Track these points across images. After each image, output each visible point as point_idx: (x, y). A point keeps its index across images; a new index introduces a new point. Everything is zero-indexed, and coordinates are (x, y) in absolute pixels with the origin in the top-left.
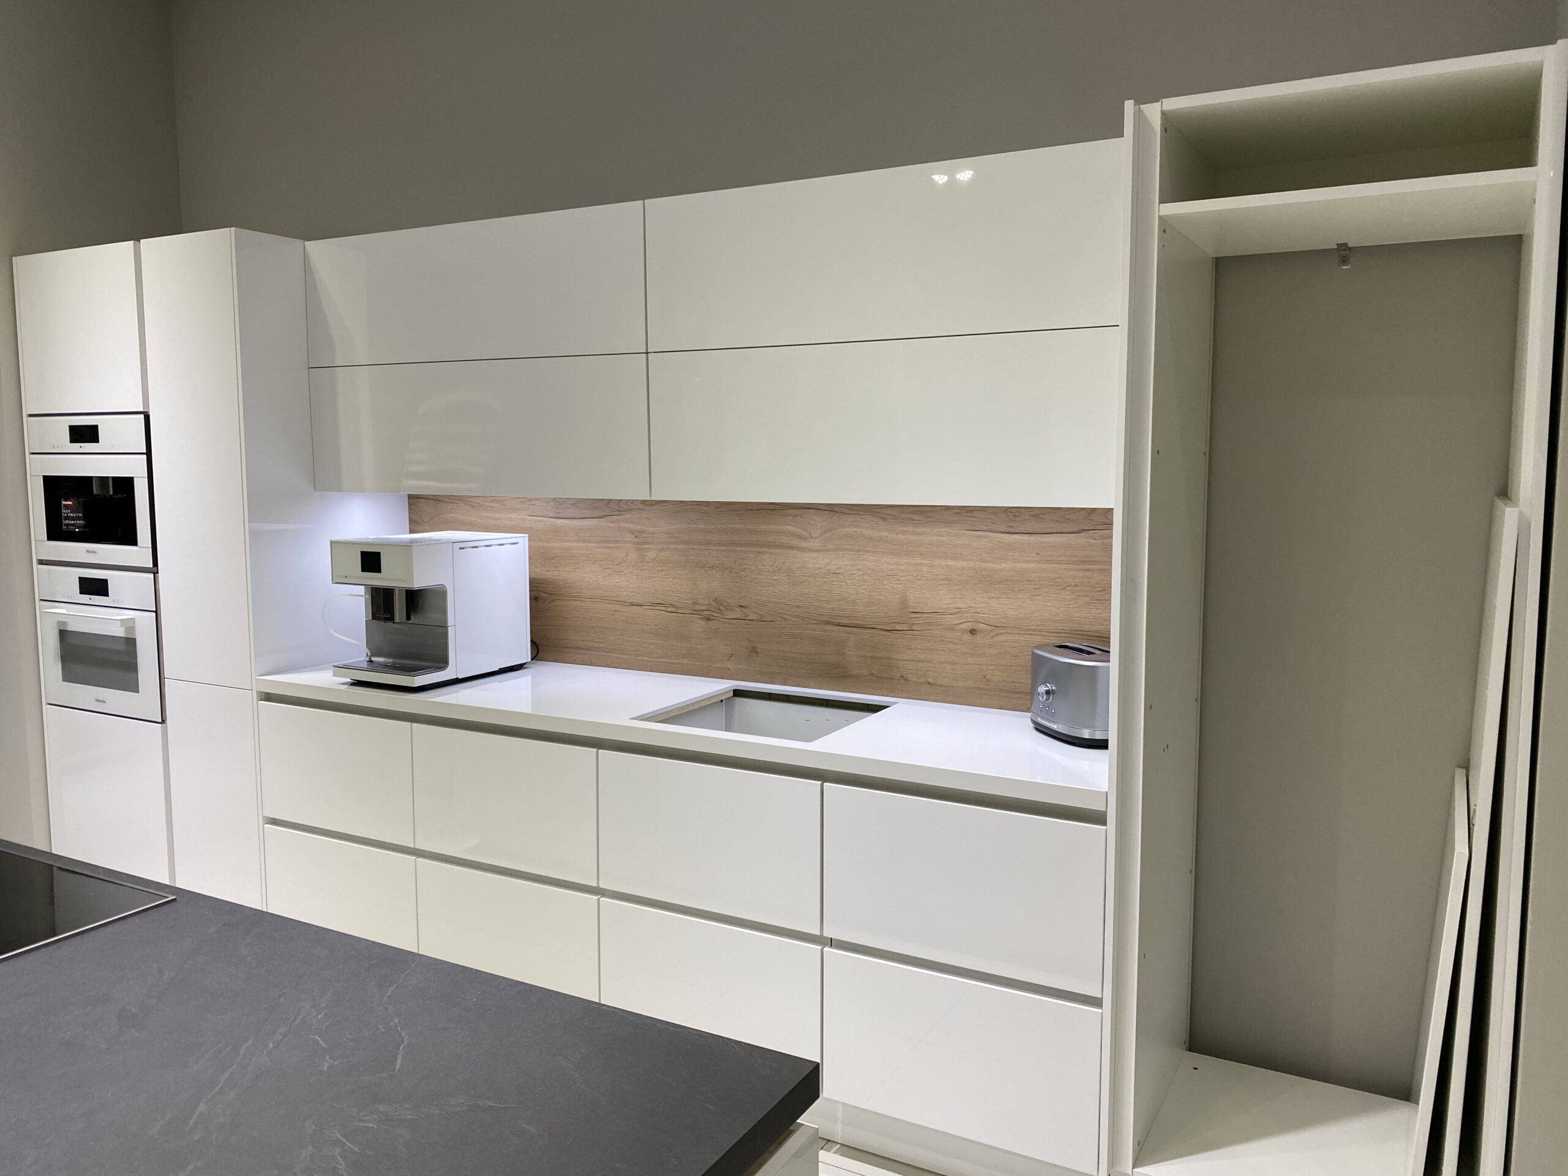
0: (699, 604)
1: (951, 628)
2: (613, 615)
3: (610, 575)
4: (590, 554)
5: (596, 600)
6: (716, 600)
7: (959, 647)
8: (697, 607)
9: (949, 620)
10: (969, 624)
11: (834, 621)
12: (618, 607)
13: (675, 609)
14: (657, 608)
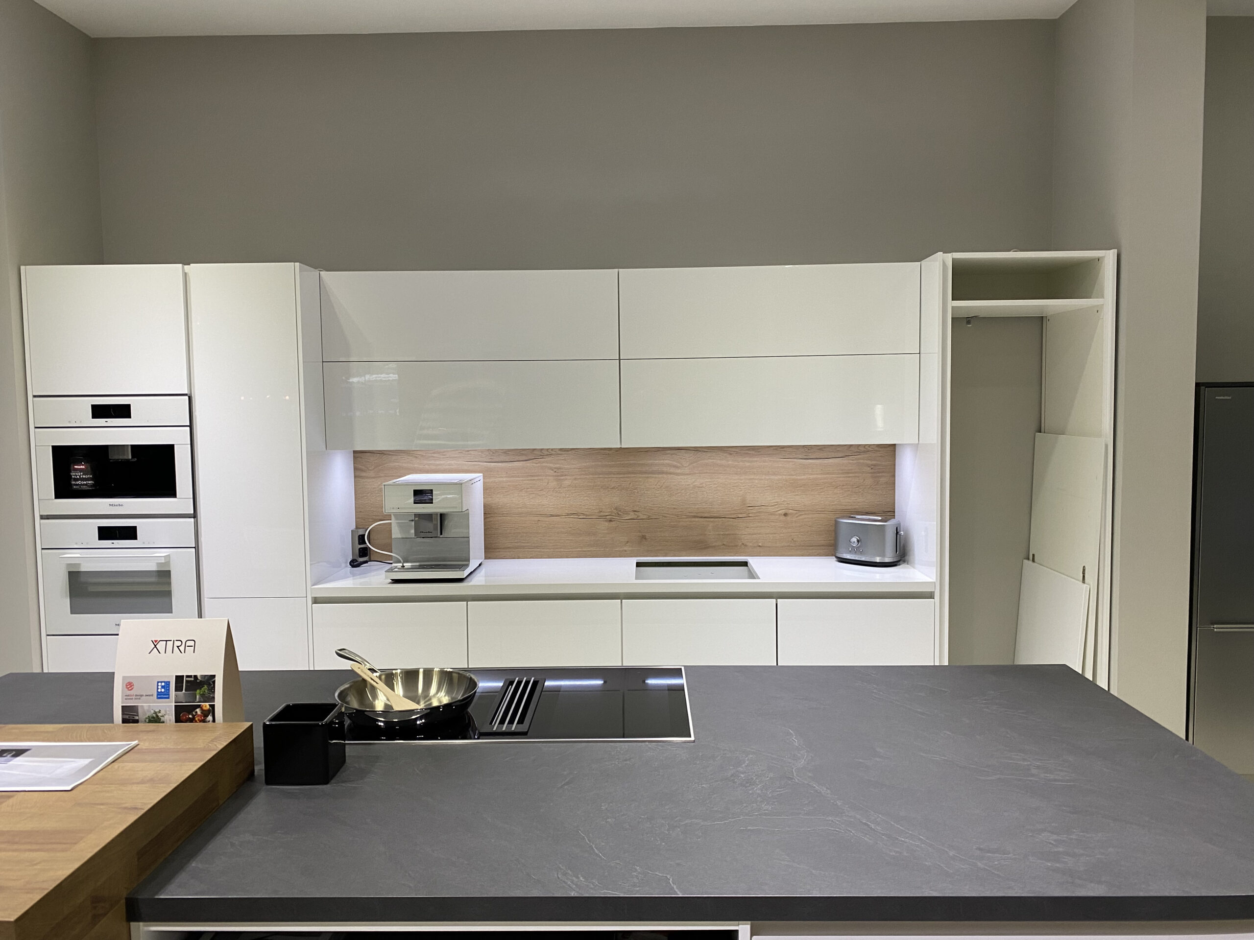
0: (603, 512)
1: (772, 514)
6: (616, 508)
7: (777, 524)
9: (771, 509)
10: (784, 510)
11: (698, 515)
13: (586, 516)
14: (572, 516)
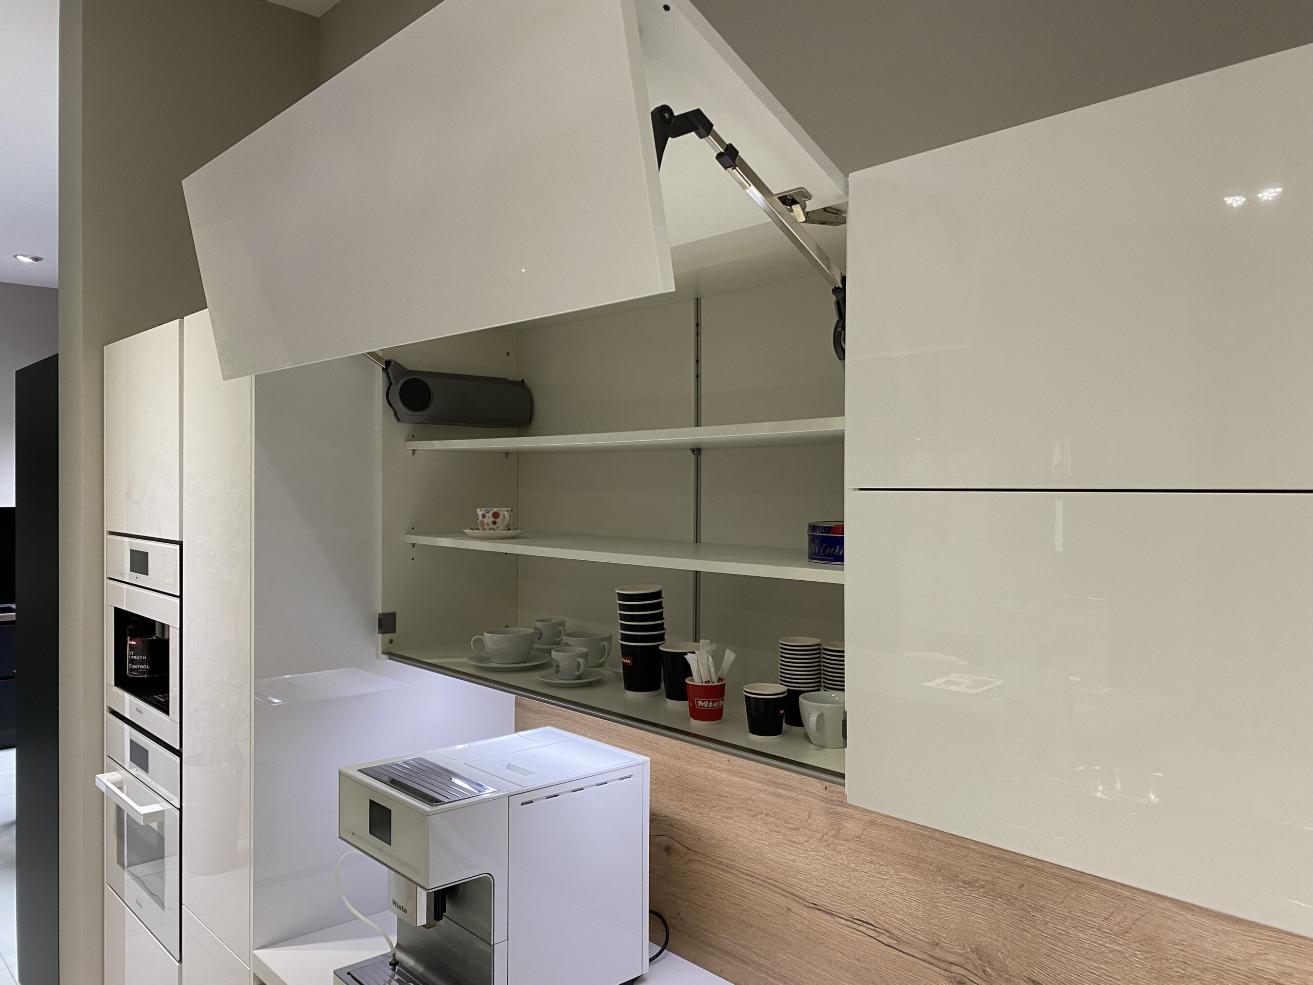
0: (942, 948)
2: (783, 915)
3: (778, 844)
4: (750, 799)
5: (758, 881)
6: (977, 951)
8: (937, 952)
12: (793, 906)
13: (895, 942)
14: (862, 928)
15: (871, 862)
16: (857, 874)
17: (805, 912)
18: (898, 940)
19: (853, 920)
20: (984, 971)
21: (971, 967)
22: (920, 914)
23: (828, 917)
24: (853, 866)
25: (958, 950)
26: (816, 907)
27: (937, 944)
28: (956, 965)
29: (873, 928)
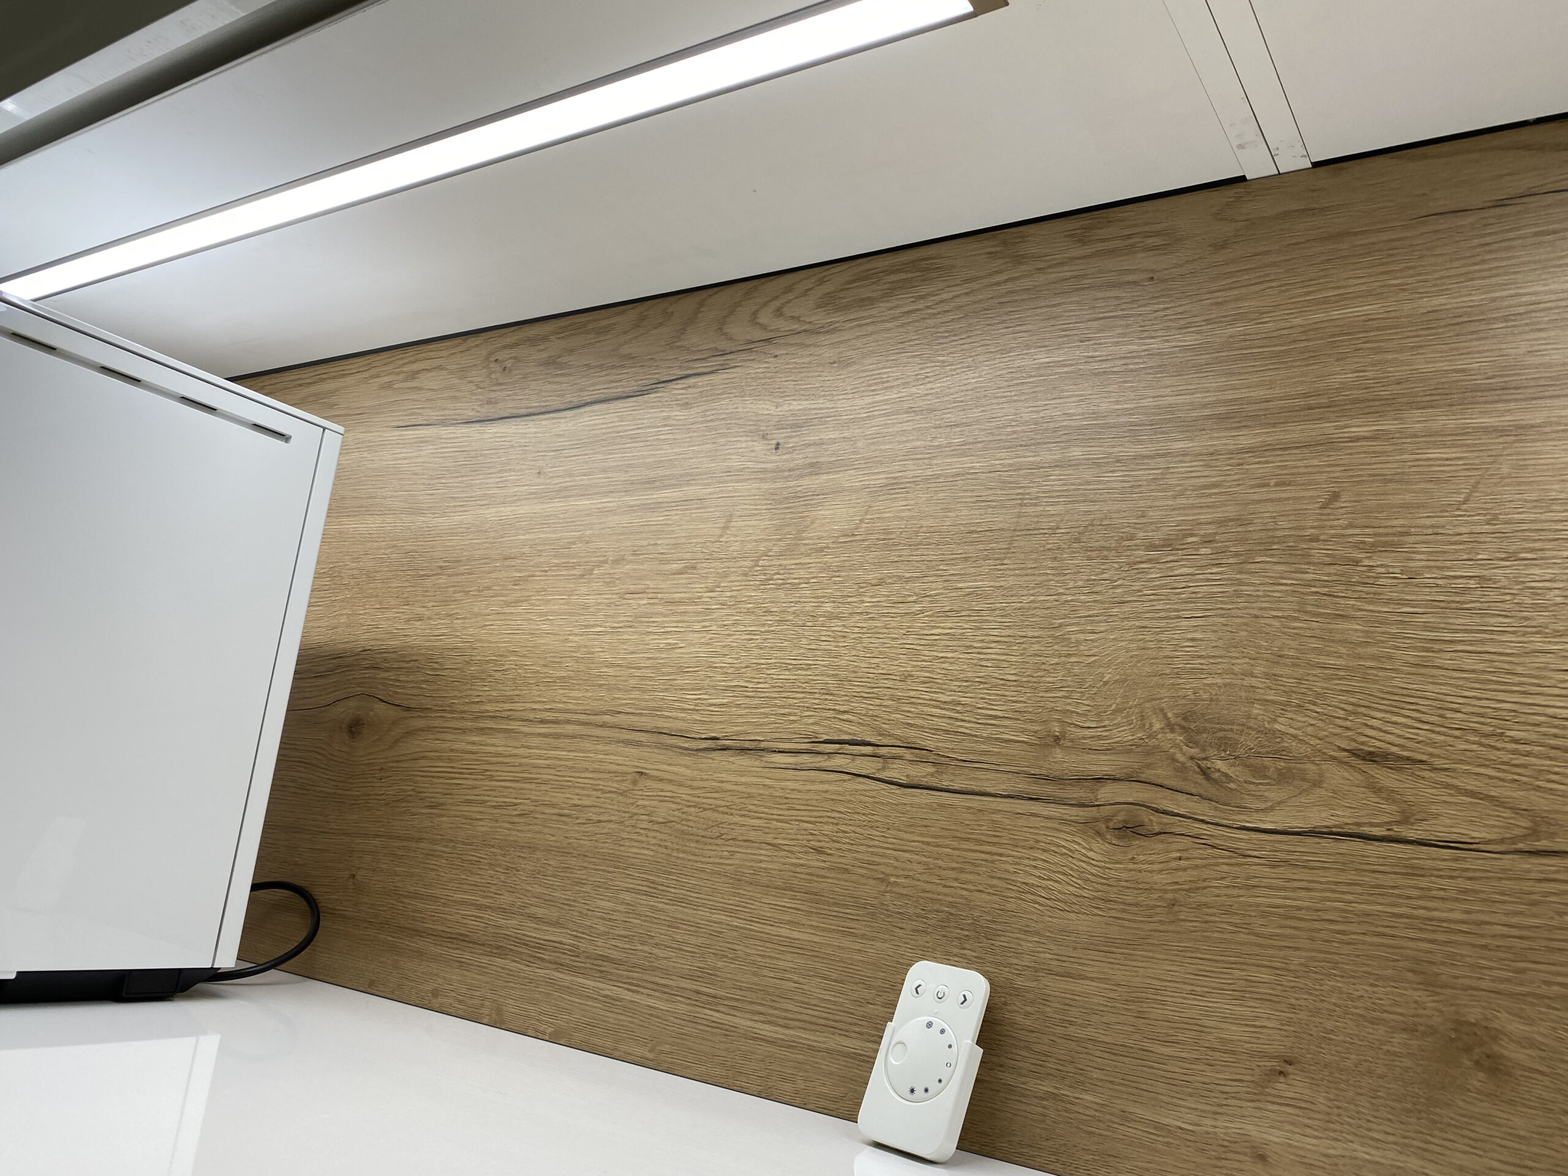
0: (1076, 745)
6: (1186, 720)
13: (931, 769)
14: (838, 762)
15: (881, 582)
16: (836, 625)
17: (683, 768)
18: (940, 762)
19: (815, 746)
20: (1205, 773)
21: (1162, 773)
22: (1010, 674)
23: (744, 761)
24: (828, 607)
25: (1124, 735)
26: (718, 746)
27: (1057, 739)
28: (1115, 780)
29: (868, 750)
